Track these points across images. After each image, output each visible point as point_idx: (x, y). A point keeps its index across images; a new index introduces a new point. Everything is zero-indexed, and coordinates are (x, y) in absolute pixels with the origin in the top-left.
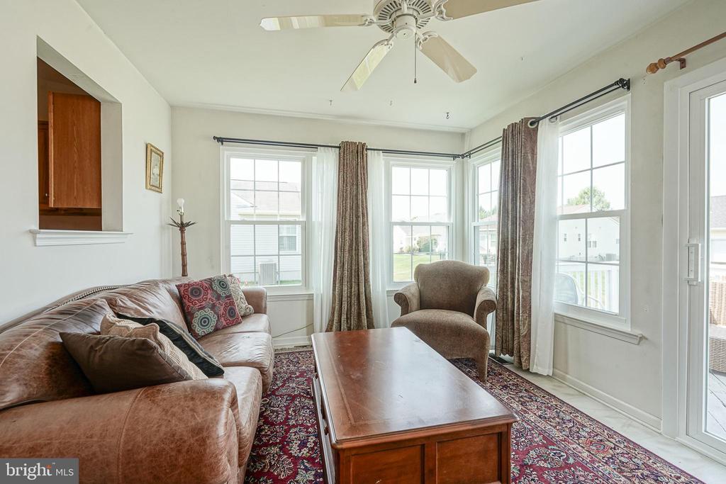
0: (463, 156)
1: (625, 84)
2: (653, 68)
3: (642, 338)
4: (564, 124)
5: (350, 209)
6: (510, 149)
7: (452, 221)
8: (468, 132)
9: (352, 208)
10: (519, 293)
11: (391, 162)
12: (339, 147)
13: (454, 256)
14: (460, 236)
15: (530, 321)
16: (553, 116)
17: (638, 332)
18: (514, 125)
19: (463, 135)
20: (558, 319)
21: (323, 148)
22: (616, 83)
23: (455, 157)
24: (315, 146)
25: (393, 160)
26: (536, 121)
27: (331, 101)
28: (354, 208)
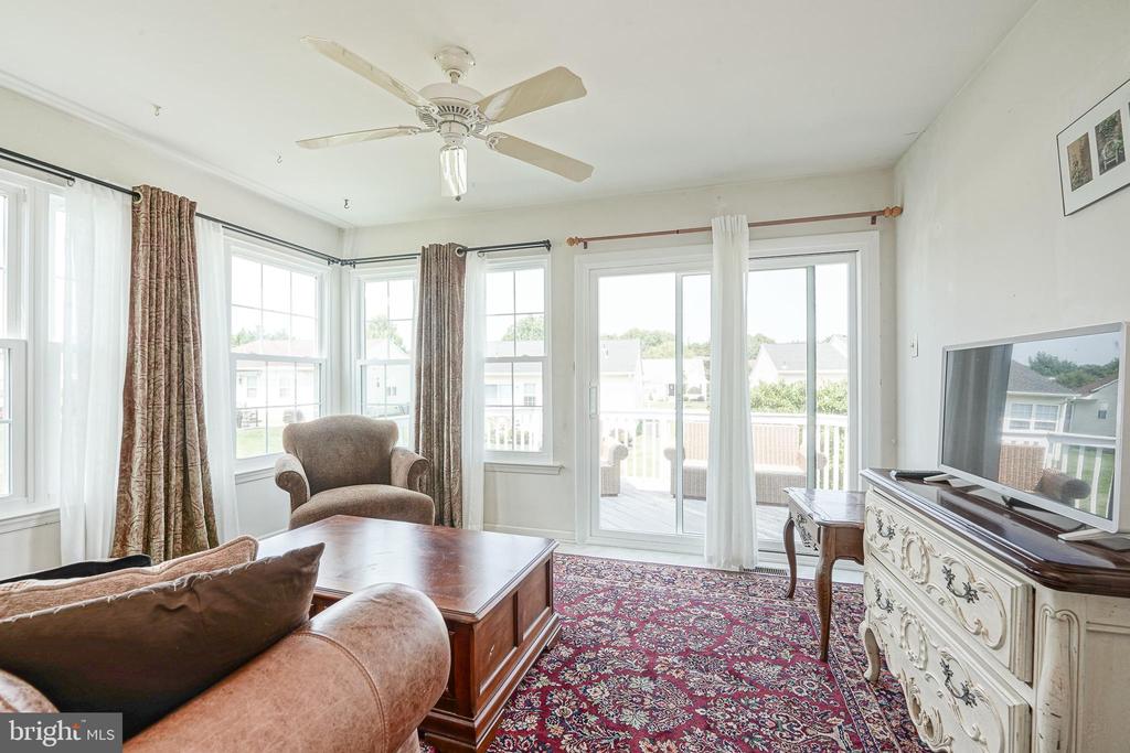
0: (344, 262)
1: (547, 244)
2: (572, 241)
3: (561, 468)
4: (491, 263)
5: (166, 325)
6: (434, 274)
7: (325, 355)
8: (350, 229)
9: (169, 322)
10: (449, 446)
11: (233, 247)
12: (136, 196)
13: (329, 408)
14: (338, 377)
15: (461, 478)
16: (482, 250)
17: (558, 464)
18: (439, 247)
19: (341, 231)
20: (489, 469)
21: (90, 183)
22: (544, 242)
23: (331, 260)
24: (70, 176)
25: (236, 244)
26: (464, 250)
27: (158, 108)
28: (175, 323)
